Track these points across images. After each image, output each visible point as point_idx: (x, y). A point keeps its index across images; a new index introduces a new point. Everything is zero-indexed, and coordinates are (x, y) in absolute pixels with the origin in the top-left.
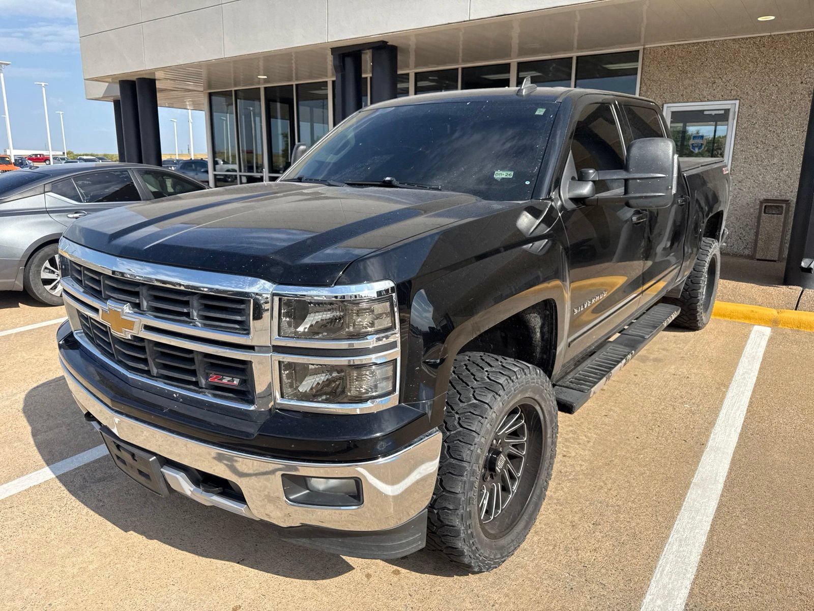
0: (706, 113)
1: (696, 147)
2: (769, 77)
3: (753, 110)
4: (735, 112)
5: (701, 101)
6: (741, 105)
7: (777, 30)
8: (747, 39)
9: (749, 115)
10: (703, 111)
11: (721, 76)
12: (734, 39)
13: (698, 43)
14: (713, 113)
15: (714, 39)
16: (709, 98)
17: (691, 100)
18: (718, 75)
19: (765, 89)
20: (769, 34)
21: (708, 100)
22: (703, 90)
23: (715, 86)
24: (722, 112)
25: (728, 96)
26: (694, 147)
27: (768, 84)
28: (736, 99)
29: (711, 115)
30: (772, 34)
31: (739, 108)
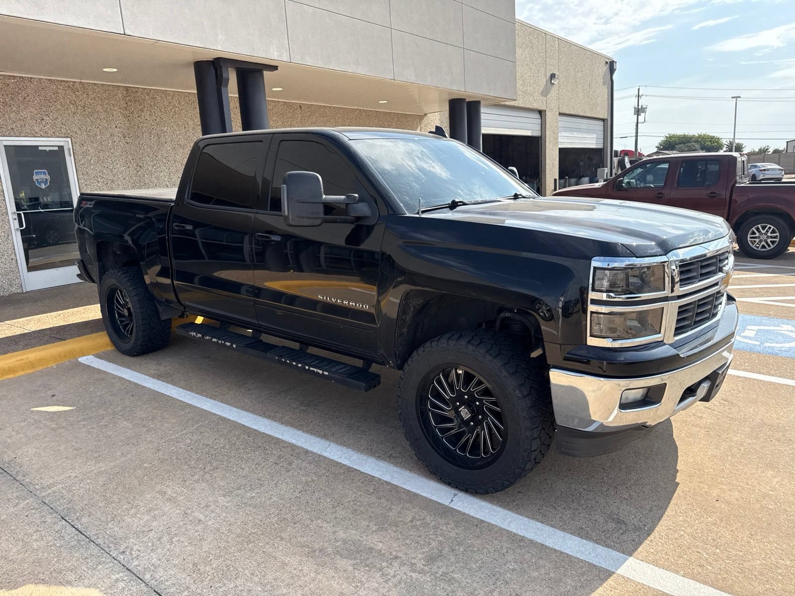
0: (40, 148)
1: (41, 182)
2: (90, 119)
3: (85, 148)
4: (69, 149)
5: (34, 137)
6: (74, 143)
7: (86, 79)
8: (61, 81)
9: (83, 152)
10: (37, 146)
11: (47, 113)
12: (50, 79)
13: (14, 76)
14: (48, 149)
15: (31, 76)
16: (42, 134)
17: (23, 134)
18: (44, 112)
19: (90, 130)
20: (79, 81)
21: (41, 136)
22: (34, 126)
23: (44, 123)
24: (56, 148)
25: (59, 133)
26: (40, 183)
27: (91, 126)
28: (67, 137)
29: (45, 150)
30: (82, 81)
31: (72, 145)
